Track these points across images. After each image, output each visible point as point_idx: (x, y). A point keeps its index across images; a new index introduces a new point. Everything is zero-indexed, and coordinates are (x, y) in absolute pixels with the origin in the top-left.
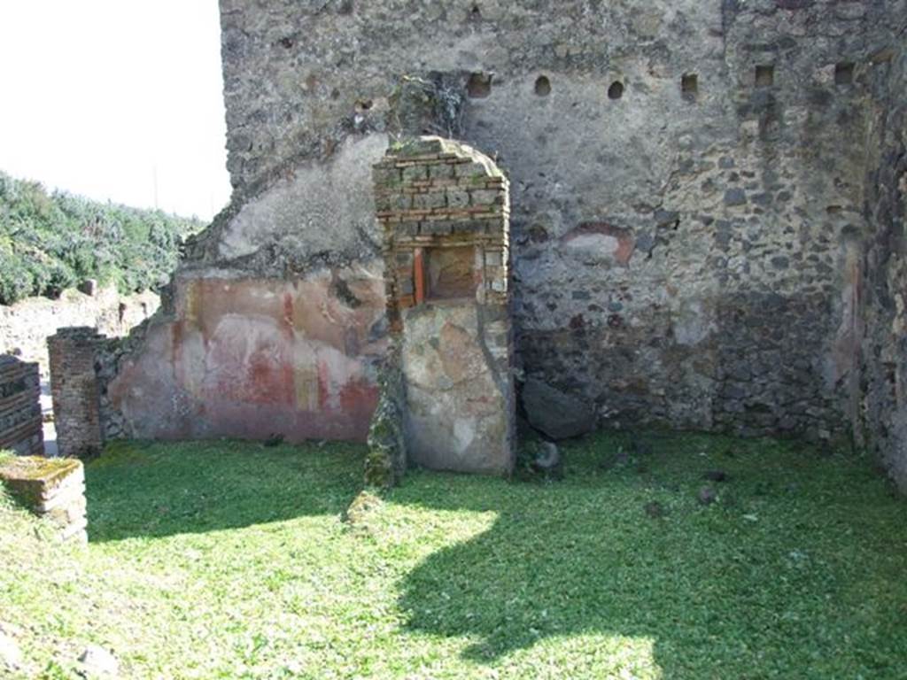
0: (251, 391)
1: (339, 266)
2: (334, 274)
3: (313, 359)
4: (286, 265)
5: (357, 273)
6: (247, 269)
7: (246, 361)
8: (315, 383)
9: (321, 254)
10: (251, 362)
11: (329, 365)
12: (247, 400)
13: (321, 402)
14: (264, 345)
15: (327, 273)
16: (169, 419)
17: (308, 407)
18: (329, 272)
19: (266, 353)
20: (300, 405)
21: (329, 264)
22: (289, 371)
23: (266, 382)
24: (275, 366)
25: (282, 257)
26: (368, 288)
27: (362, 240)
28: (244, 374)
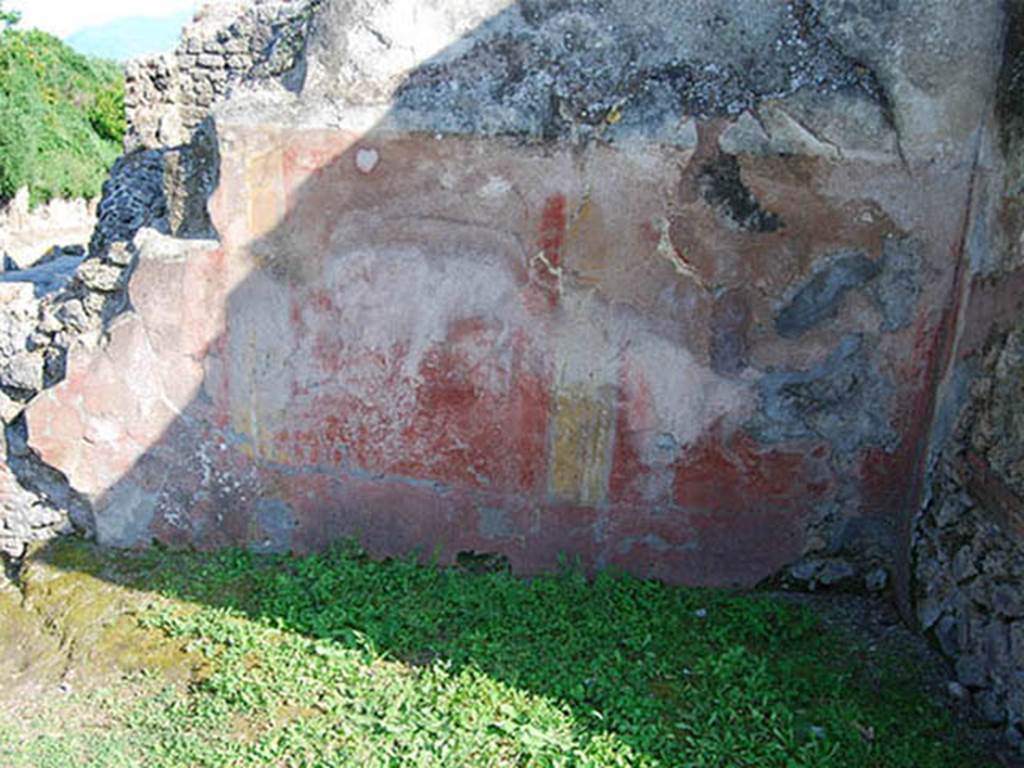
0: (420, 446)
1: (722, 112)
2: (703, 136)
3: (608, 372)
4: (555, 100)
5: (777, 133)
6: (431, 108)
7: (411, 368)
8: (608, 438)
9: (672, 73)
10: (424, 370)
11: (657, 390)
12: (404, 468)
13: (617, 486)
14: (463, 326)
15: (684, 130)
16: (185, 499)
17: (578, 495)
18: (690, 127)
19: (472, 349)
20: (557, 487)
21: (691, 107)
22: (537, 400)
23: (463, 425)
24: (494, 383)
25: (543, 78)
26: (804, 178)
27: (804, 34)
28: (402, 402)
